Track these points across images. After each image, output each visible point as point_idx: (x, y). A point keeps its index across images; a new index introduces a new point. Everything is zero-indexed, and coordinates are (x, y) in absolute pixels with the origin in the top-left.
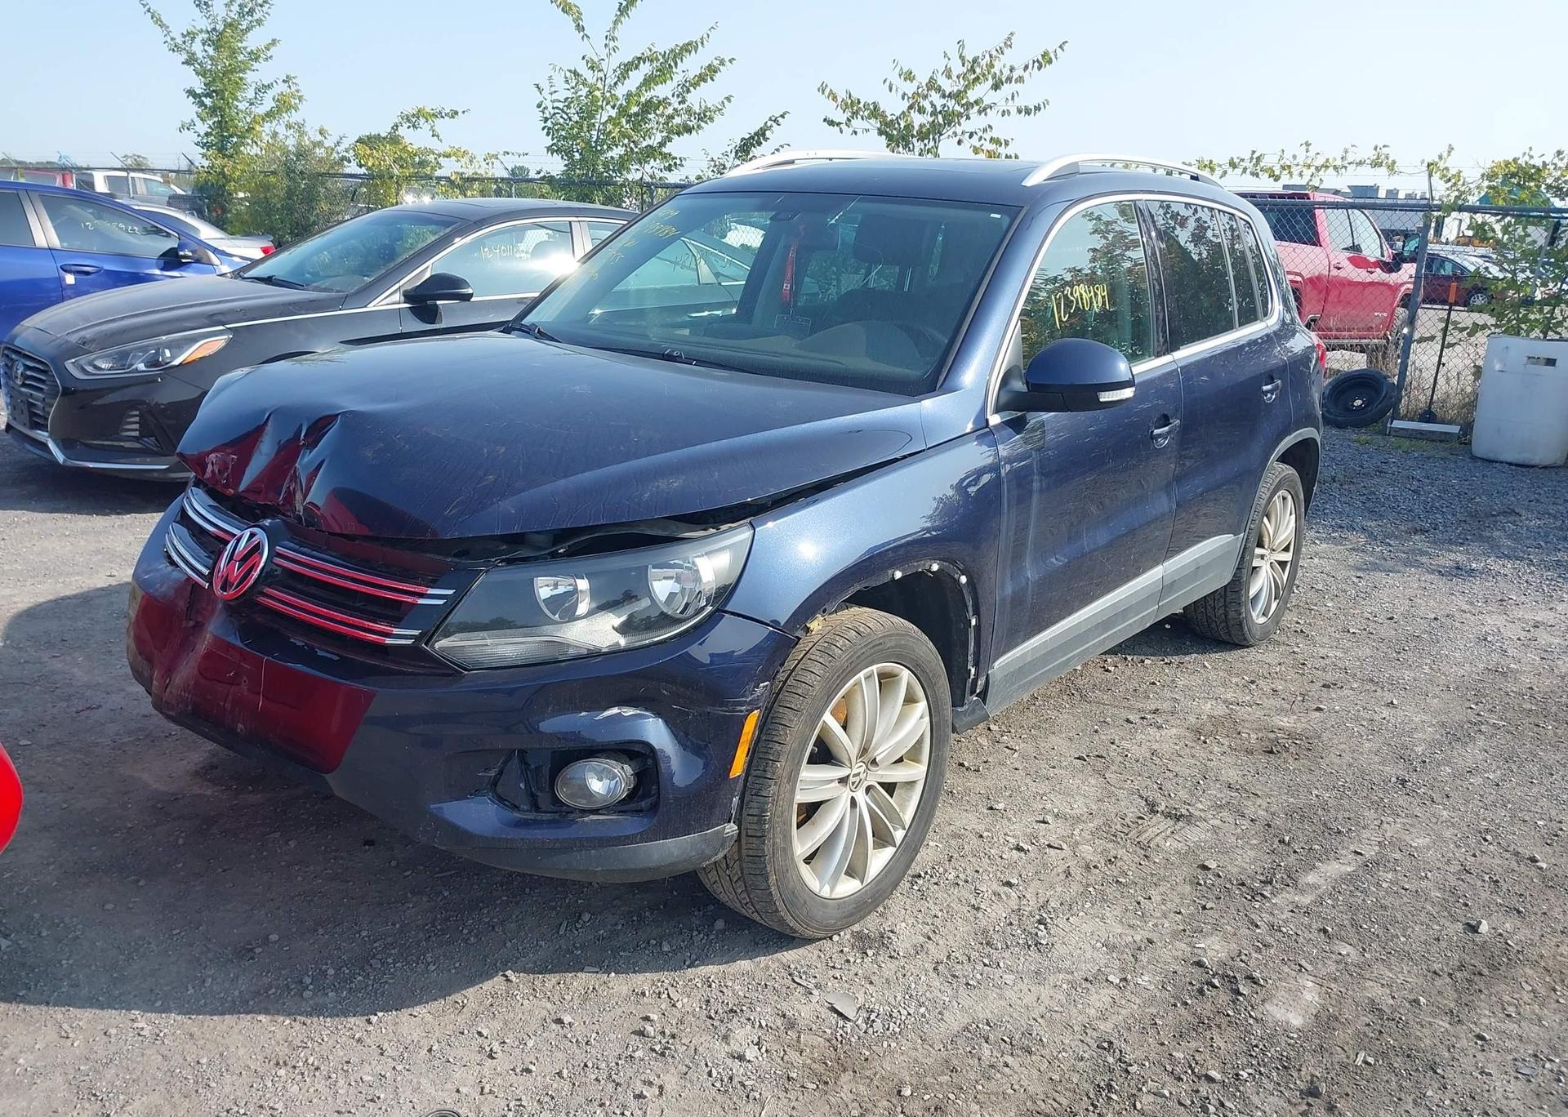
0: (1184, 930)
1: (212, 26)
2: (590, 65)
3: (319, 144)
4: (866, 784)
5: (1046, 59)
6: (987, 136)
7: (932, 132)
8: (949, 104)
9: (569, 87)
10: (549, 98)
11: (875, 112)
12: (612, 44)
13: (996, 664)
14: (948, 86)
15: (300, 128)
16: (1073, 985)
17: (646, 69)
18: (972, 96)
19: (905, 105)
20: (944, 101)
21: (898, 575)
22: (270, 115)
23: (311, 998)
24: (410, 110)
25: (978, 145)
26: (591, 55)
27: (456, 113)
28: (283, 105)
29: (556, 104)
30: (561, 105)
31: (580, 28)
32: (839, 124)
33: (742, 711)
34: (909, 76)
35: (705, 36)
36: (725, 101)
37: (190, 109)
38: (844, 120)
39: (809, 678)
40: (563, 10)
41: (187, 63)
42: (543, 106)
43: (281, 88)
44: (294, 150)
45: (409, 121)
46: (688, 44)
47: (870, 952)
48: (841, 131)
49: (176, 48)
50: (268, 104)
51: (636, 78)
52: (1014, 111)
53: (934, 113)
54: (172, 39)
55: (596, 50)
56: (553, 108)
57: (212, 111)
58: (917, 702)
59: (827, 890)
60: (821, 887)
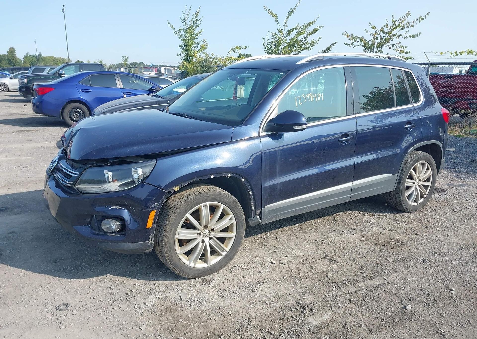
0: (303, 293)
1: (186, 27)
2: (279, 31)
3: (210, 58)
4: (210, 236)
5: (421, 19)
6: (399, 45)
7: (380, 45)
8: (386, 36)
10: (267, 41)
11: (362, 40)
12: (285, 25)
13: (266, 207)
14: (386, 30)
15: (206, 53)
16: (254, 302)
17: (296, 31)
18: (394, 33)
19: (372, 37)
20: (384, 35)
21: (212, 177)
22: (200, 51)
23: (60, 273)
24: (234, 47)
25: (396, 48)
26: (280, 28)
27: (246, 47)
28: (203, 48)
29: (268, 43)
30: (270, 44)
31: (276, 21)
32: (349, 44)
33: (148, 210)
34: (374, 28)
35: (315, 20)
36: (319, 39)
37: (180, 50)
38: (351, 43)
39: (179, 203)
40: (272, 16)
41: (179, 38)
42: (265, 44)
43: (202, 43)
44: (204, 60)
45: (233, 50)
46: (310, 23)
47: (203, 284)
48: (350, 46)
49: (177, 34)
50: (199, 48)
51: (293, 34)
52: (408, 37)
53: (381, 39)
54: (176, 32)
55: (281, 26)
57: (185, 50)
58: (229, 215)
59: (192, 265)
60: (190, 263)
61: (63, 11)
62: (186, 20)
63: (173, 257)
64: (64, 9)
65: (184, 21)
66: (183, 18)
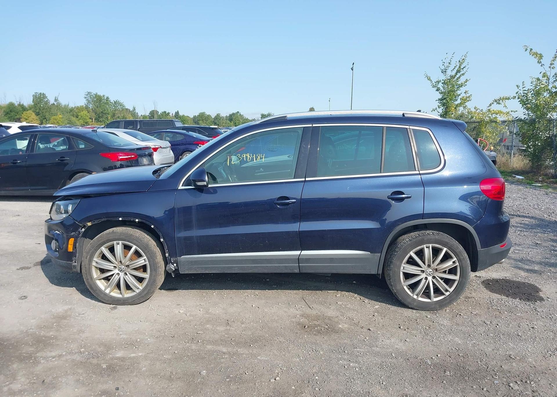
1: (446, 78)
2: (543, 75)
4: (125, 272)
9: (532, 85)
10: (522, 89)
13: (182, 257)
22: (459, 104)
24: (497, 98)
26: (544, 71)
28: (463, 101)
29: (524, 92)
30: (526, 92)
31: (540, 62)
40: (535, 57)
41: (437, 90)
42: (519, 93)
43: (463, 95)
49: (434, 86)
50: (459, 101)
54: (433, 84)
55: (546, 69)
56: (523, 93)
57: (444, 105)
58: (143, 257)
59: (107, 291)
60: (105, 290)
61: (352, 69)
62: (446, 70)
63: (89, 280)
64: (353, 67)
65: (444, 70)
66: (443, 68)
